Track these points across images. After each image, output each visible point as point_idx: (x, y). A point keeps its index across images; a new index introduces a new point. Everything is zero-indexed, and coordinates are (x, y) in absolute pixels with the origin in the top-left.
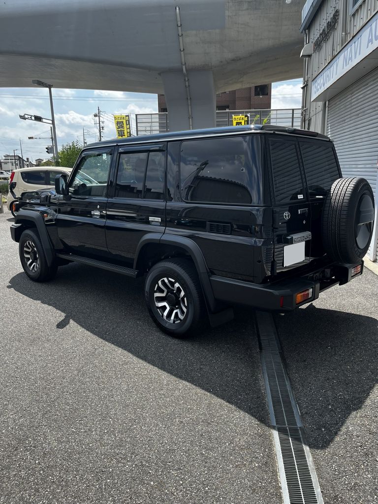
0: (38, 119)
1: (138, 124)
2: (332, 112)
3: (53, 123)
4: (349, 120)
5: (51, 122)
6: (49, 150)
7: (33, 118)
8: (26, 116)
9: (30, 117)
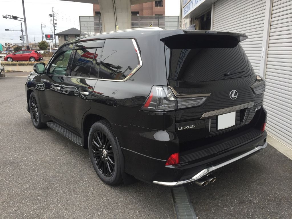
0: (15, 18)
1: (81, 22)
3: (25, 21)
5: (23, 20)
6: (22, 38)
7: (12, 17)
8: (7, 16)
9: (9, 16)
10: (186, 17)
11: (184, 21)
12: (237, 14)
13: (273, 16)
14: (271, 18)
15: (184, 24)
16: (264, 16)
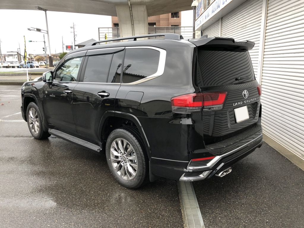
0: (39, 30)
1: (100, 34)
3: (48, 33)
6: (44, 49)
7: (36, 30)
8: (31, 29)
10: (197, 30)
12: (240, 29)
13: (267, 31)
14: (266, 33)
16: (260, 31)
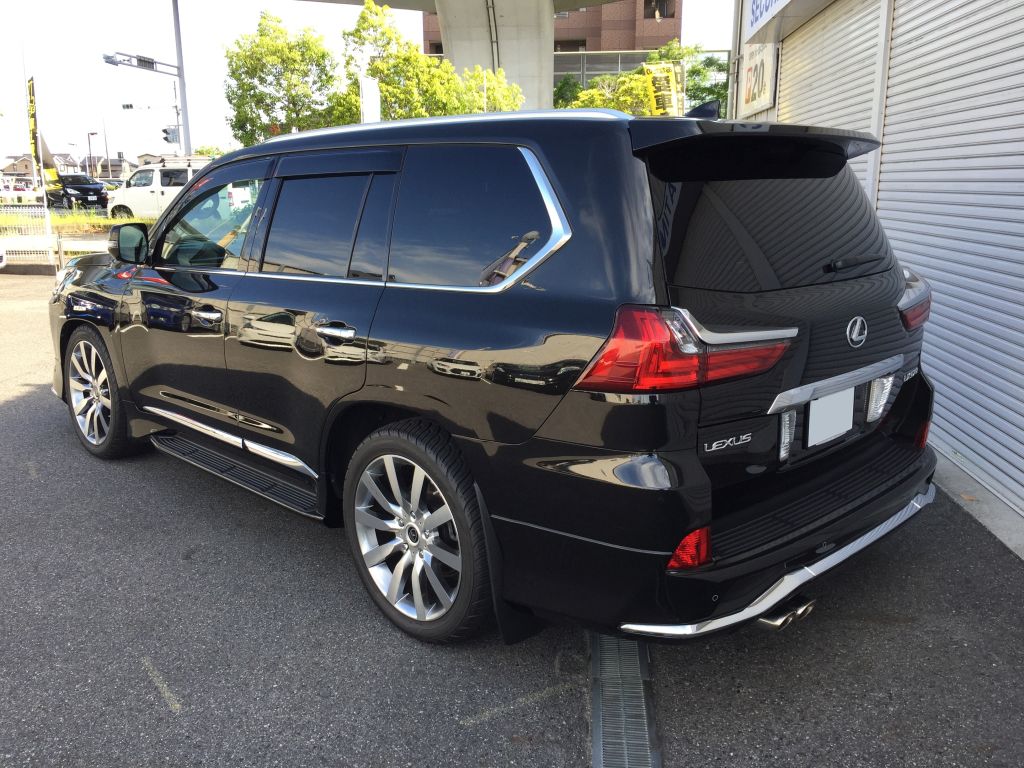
0: (146, 63)
2: (789, 66)
3: (181, 74)
4: (819, 83)
6: (169, 135)
7: (135, 62)
8: (119, 58)
9: (127, 58)
10: (759, 38)
11: (752, 55)
15: (750, 70)
